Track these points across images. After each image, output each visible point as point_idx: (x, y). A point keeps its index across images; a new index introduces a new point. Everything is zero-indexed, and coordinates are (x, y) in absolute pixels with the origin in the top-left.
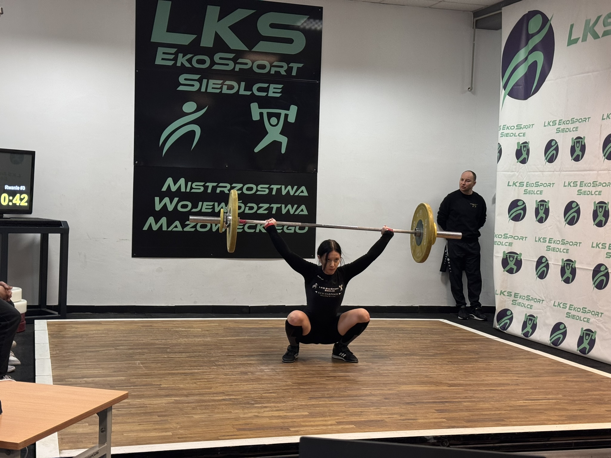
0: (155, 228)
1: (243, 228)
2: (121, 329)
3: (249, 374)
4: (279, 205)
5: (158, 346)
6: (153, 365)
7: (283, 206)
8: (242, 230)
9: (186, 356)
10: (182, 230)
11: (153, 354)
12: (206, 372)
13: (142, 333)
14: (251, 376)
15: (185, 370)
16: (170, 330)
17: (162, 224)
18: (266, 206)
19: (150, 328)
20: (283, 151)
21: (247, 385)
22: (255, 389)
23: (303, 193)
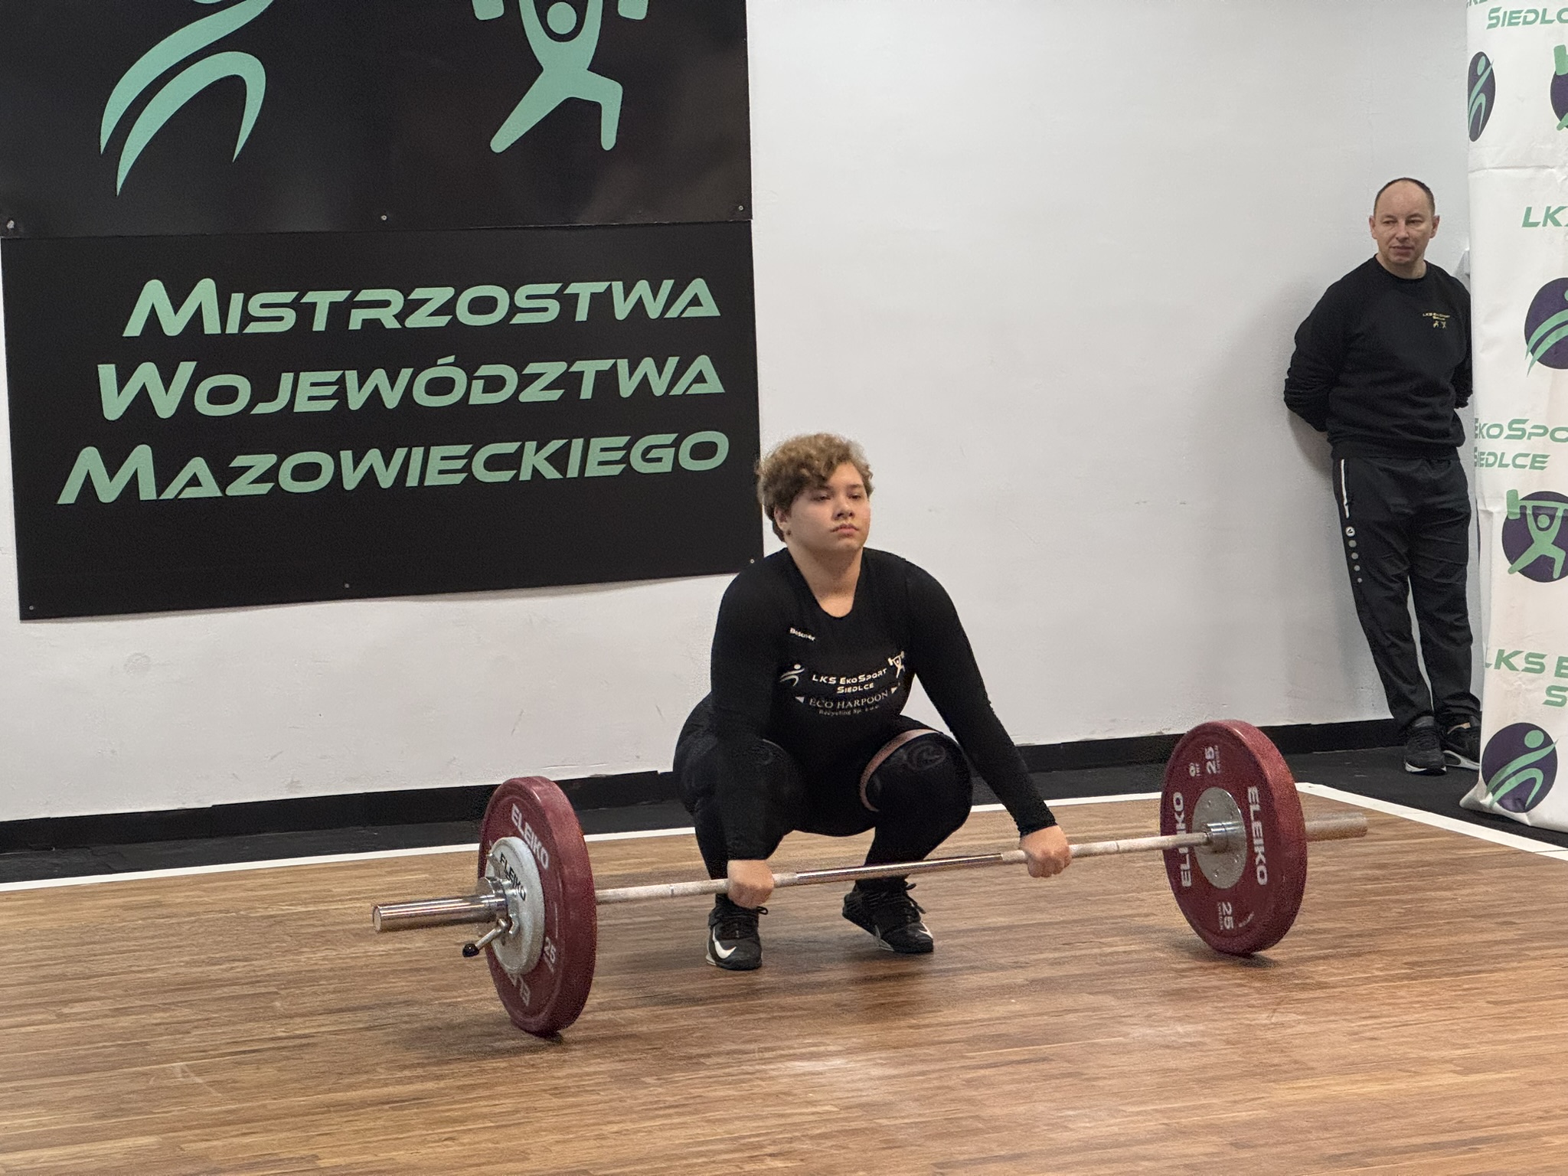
0: (108, 491)
1: (467, 468)
2: (42, 926)
3: (648, 1080)
4: (605, 365)
5: (226, 991)
6: (247, 1075)
7: (623, 365)
8: (464, 475)
9: (361, 1025)
10: (219, 494)
11: (224, 1029)
12: (474, 1087)
13: (136, 939)
14: (660, 1090)
15: (386, 1085)
16: (243, 917)
17: (136, 472)
18: (554, 369)
19: (159, 911)
20: (608, 139)
21: (661, 1128)
22: (703, 1143)
23: (699, 304)
